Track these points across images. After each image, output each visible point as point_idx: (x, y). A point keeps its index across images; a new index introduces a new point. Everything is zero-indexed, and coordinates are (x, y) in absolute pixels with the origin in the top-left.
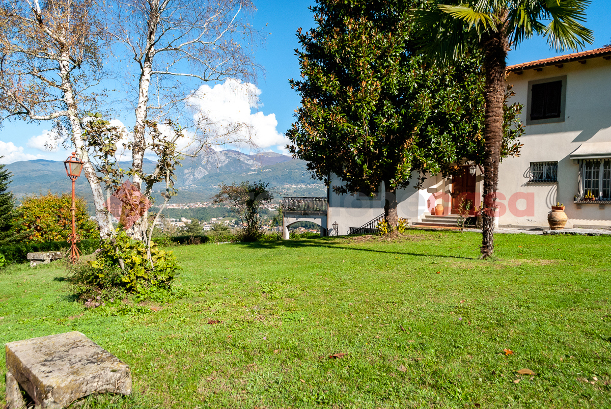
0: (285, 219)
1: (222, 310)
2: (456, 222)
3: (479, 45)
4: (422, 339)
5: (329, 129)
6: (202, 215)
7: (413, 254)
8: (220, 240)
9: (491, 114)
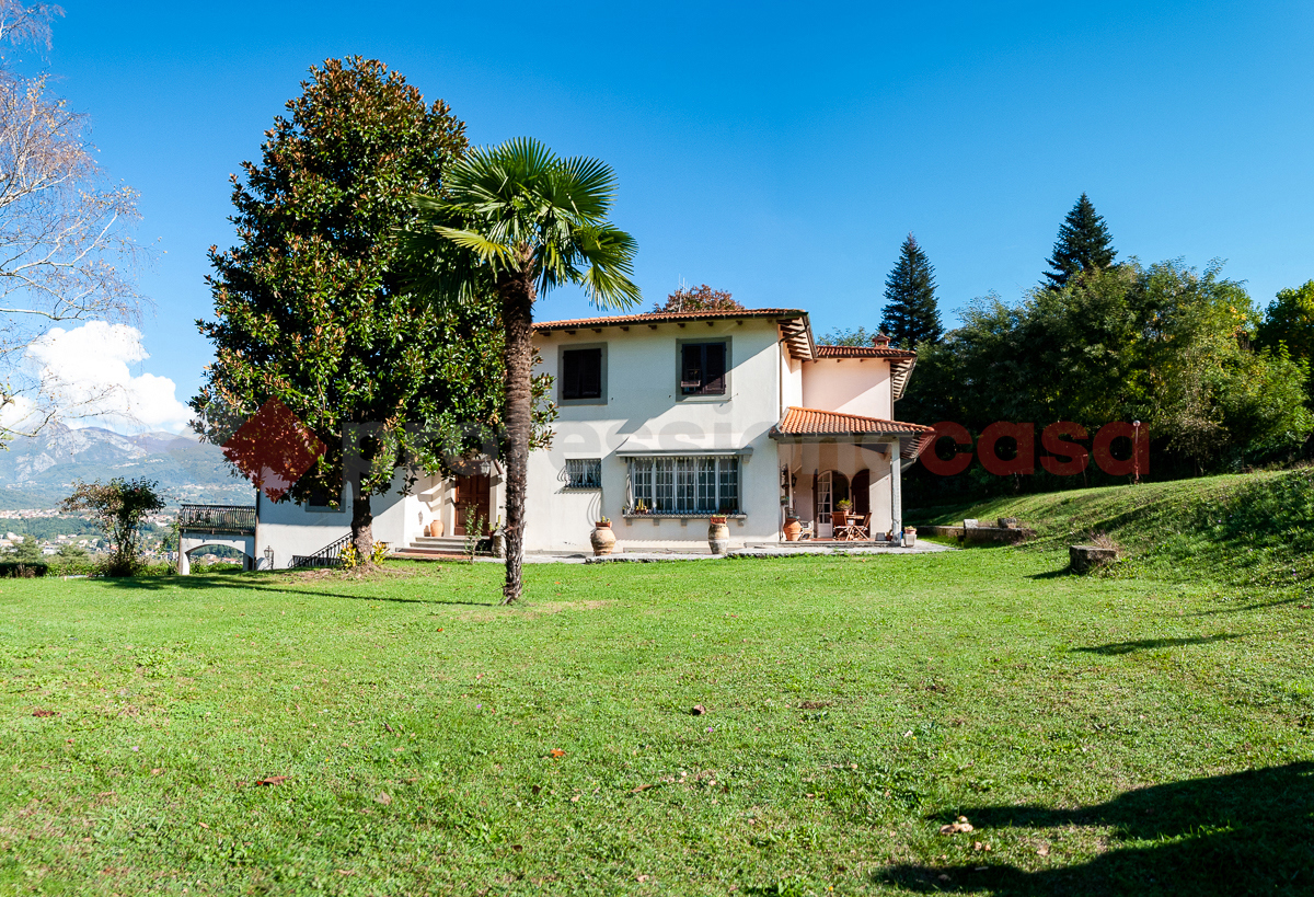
0: (183, 540)
1: (61, 694)
2: (463, 547)
3: (494, 287)
4: (417, 744)
5: (262, 397)
6: (39, 529)
7: (400, 600)
8: (68, 572)
9: (514, 386)
